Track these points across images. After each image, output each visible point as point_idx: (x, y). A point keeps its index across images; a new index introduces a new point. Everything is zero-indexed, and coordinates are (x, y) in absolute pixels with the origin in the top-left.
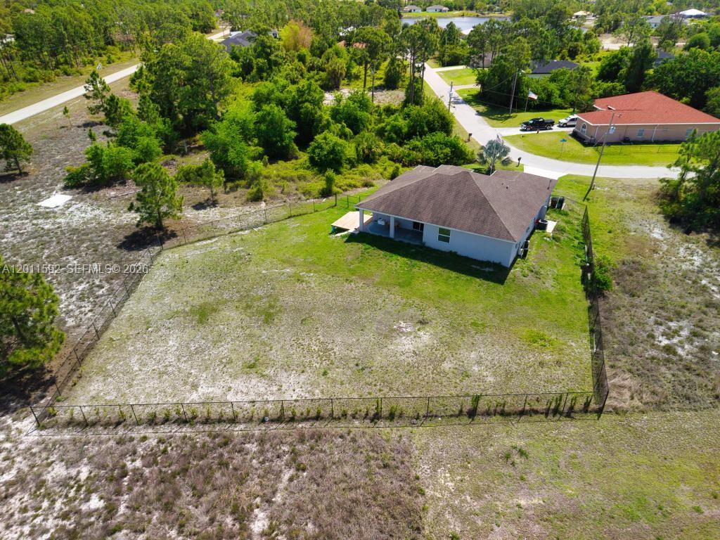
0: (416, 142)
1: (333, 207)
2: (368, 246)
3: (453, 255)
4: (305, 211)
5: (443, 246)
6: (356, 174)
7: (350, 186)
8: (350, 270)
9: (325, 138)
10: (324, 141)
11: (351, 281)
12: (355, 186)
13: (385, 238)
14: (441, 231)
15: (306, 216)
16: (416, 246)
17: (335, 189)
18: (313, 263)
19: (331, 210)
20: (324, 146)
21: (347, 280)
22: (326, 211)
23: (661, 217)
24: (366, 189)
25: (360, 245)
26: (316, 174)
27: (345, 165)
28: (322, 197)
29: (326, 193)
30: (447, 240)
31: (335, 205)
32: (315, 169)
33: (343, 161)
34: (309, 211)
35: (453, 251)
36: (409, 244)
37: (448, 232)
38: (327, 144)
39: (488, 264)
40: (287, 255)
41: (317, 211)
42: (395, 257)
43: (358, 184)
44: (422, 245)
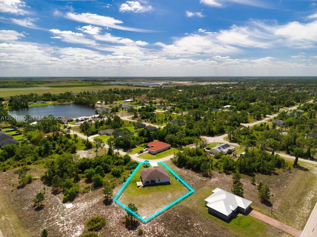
3: (161, 183)
5: (159, 182)
23: (176, 167)
25: (144, 187)
30: (160, 181)
37: (160, 180)
39: (166, 182)
42: (154, 187)
44: (156, 183)
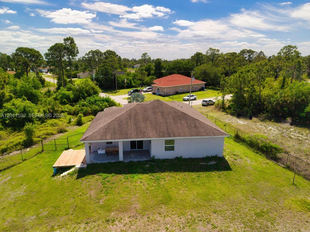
0: (82, 102)
1: (40, 153)
2: (104, 175)
3: (179, 160)
4: (12, 163)
5: (170, 155)
6: (48, 126)
7: (48, 134)
8: (102, 207)
9: (13, 105)
10: (13, 107)
11: (113, 221)
12: (52, 134)
13: (115, 163)
14: (167, 142)
15: (14, 167)
16: (147, 161)
17: (35, 139)
18: (51, 216)
19: (40, 155)
20: (14, 110)
21: (108, 221)
22: (35, 158)
24: (62, 134)
25: (96, 177)
26: (10, 133)
27: (36, 122)
28: (24, 148)
29: (28, 144)
30: (172, 149)
31: (43, 151)
32: (8, 129)
33: (34, 120)
34: (16, 162)
35: (179, 156)
36: (139, 162)
37: (172, 142)
38: (16, 108)
40: (9, 219)
41: (25, 160)
43: (54, 132)
44: (153, 160)
